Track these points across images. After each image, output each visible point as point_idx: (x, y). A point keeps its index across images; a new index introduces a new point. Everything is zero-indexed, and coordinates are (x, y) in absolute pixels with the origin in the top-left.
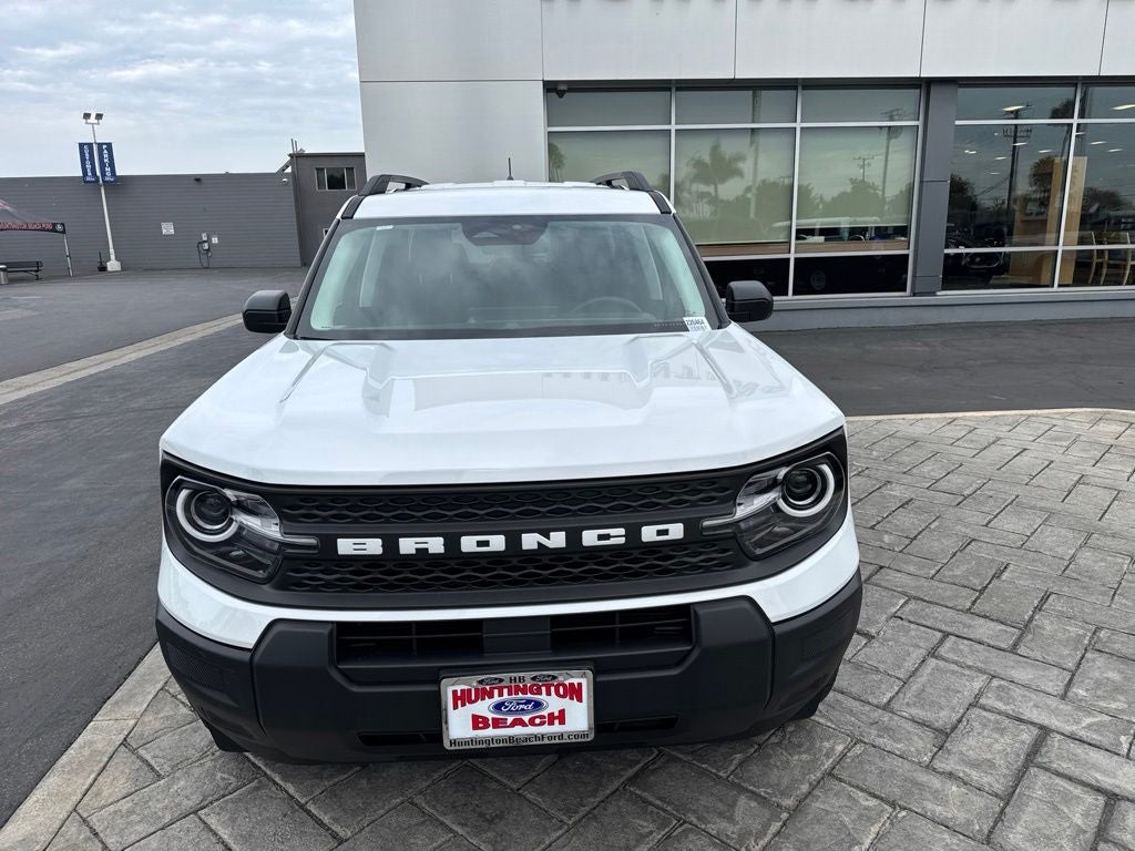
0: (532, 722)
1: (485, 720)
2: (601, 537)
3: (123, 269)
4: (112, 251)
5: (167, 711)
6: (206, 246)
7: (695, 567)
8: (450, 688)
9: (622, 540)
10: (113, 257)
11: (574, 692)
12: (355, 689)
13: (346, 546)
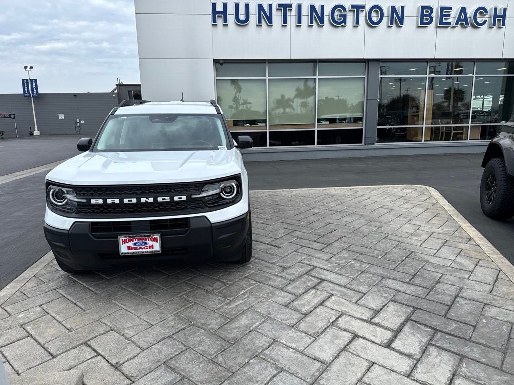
0: (144, 248)
1: (131, 247)
2: (163, 199)
3: (41, 134)
4: (36, 126)
5: (49, 269)
6: (78, 125)
7: (190, 208)
8: (122, 238)
9: (169, 200)
10: (36, 129)
11: (155, 240)
12: (96, 239)
13: (93, 201)
